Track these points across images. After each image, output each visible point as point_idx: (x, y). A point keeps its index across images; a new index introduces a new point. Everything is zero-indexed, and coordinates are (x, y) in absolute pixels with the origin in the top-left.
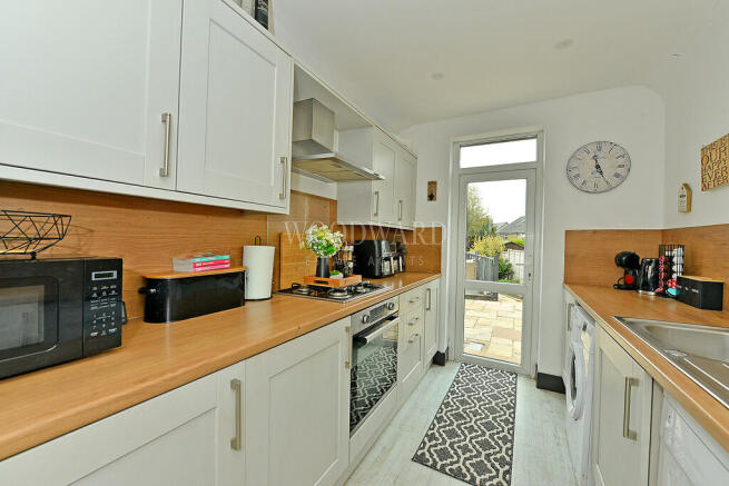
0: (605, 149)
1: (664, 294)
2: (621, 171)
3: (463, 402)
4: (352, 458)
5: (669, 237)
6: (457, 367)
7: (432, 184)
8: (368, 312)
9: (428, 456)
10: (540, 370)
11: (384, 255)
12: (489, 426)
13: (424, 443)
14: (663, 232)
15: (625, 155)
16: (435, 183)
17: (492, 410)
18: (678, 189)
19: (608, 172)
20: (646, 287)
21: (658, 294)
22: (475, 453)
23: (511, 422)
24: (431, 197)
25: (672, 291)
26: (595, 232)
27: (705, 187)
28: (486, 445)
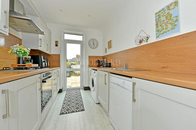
0: (95, 40)
1: (104, 66)
2: (97, 45)
3: (69, 98)
4: (42, 120)
5: (104, 57)
6: (66, 92)
7: (57, 42)
8: (44, 73)
9: (64, 112)
10: (84, 86)
11: (43, 60)
12: (77, 100)
13: (62, 110)
14: (103, 56)
15: (97, 42)
16: (58, 42)
17: (77, 97)
18: (105, 49)
19: (95, 45)
20: (101, 66)
21: (103, 67)
22: (75, 106)
23: (81, 98)
24: (56, 45)
25: (105, 66)
26: (93, 56)
27: (108, 48)
28: (77, 104)
